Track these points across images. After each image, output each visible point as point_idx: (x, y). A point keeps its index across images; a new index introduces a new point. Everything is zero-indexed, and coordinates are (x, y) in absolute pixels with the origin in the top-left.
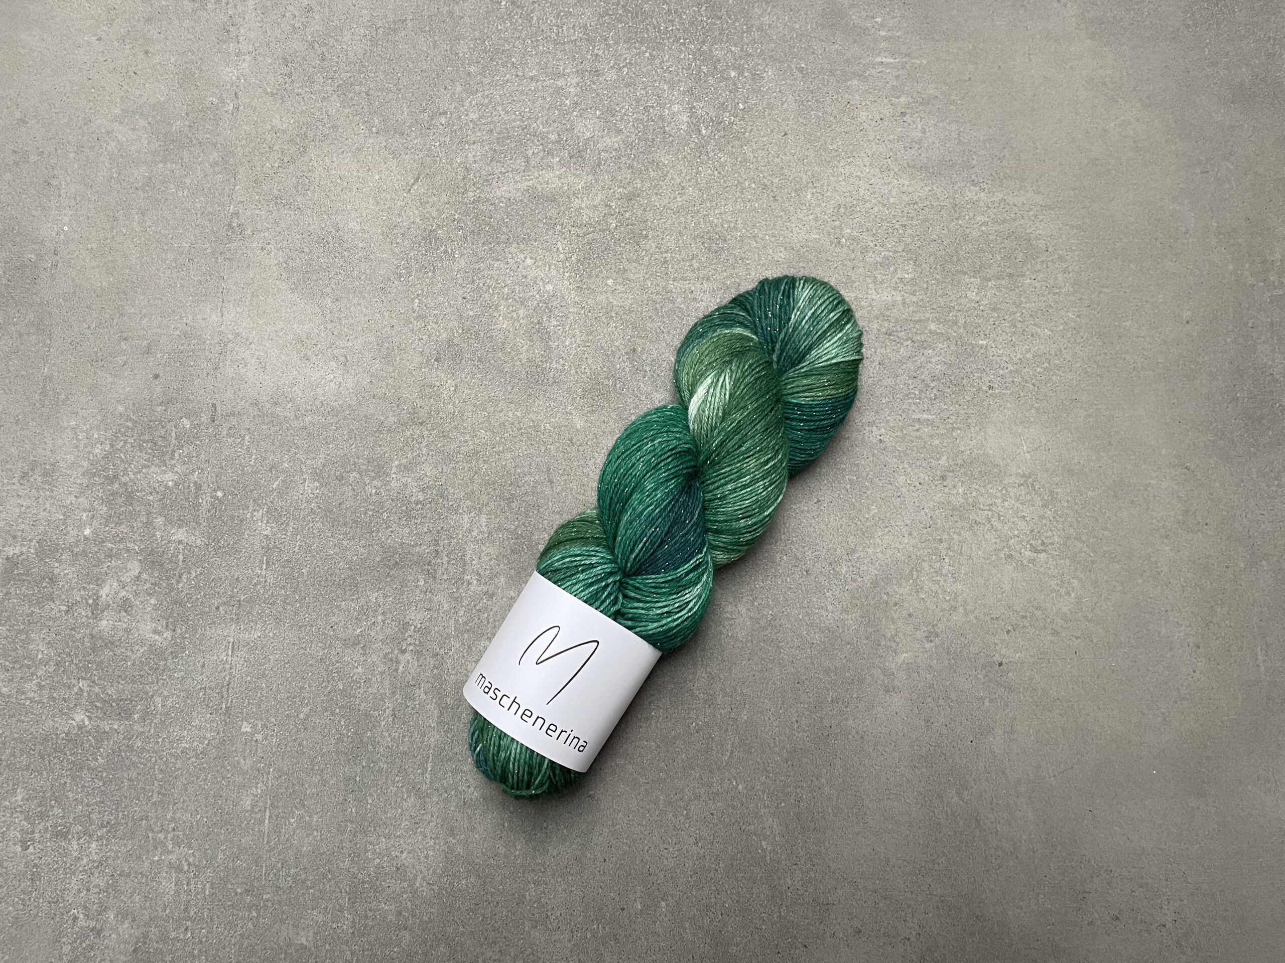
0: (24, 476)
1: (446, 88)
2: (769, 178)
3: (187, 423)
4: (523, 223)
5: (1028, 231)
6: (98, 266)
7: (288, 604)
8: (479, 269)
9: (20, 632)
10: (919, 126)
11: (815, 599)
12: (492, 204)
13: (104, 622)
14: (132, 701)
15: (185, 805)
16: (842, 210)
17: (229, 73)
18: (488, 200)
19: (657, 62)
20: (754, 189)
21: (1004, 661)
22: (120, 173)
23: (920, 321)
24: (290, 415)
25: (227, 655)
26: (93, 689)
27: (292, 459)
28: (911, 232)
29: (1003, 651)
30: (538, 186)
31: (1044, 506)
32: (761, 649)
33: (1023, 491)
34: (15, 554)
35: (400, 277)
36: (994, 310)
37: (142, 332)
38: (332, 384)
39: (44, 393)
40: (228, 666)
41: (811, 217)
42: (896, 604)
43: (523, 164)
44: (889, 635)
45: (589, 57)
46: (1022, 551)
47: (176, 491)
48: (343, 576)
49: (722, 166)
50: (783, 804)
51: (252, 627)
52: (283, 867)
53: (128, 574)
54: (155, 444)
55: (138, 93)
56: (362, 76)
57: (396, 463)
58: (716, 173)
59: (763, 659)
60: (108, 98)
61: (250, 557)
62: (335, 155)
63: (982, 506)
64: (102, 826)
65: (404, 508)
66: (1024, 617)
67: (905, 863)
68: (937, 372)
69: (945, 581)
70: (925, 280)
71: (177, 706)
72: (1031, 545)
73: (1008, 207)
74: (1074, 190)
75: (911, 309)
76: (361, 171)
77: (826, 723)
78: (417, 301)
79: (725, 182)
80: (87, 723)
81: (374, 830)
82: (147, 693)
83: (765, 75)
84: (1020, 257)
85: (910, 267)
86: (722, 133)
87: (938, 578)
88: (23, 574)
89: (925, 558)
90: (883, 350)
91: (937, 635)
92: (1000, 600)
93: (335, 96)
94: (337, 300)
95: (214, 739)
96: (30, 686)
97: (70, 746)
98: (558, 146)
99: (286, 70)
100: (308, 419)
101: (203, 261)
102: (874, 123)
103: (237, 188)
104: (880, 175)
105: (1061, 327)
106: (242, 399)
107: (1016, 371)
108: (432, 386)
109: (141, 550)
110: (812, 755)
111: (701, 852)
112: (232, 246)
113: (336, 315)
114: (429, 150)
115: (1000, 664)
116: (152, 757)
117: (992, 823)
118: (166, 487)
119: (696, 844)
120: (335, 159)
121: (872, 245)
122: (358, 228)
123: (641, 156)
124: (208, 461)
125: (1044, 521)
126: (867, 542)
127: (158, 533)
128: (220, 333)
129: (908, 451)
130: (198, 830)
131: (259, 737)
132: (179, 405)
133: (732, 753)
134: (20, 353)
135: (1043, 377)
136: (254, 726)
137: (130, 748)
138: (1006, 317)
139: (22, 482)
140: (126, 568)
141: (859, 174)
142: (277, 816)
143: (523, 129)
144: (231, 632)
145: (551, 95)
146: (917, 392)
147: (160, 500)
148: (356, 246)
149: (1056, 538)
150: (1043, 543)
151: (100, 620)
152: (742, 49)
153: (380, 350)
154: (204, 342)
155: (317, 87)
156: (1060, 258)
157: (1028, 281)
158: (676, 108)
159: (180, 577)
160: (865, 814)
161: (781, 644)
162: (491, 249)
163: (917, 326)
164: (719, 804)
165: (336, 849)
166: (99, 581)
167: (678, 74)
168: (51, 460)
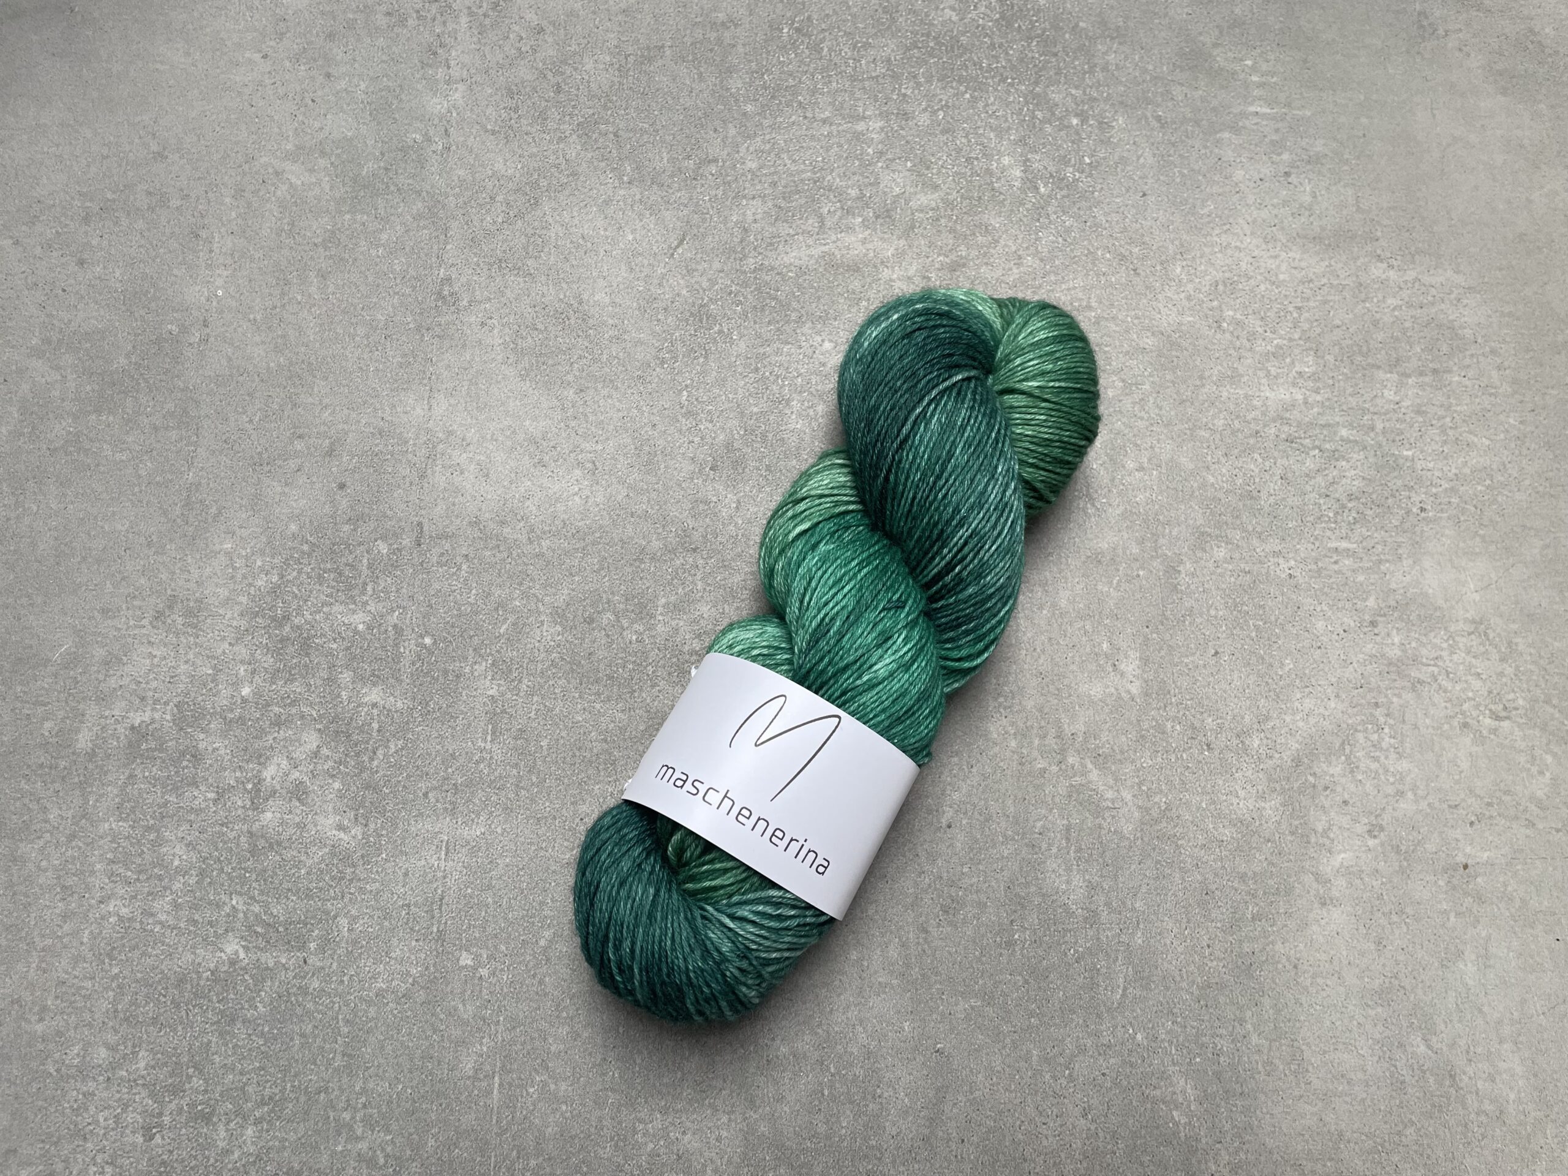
0: (159, 616)
1: (715, 130)
2: (1126, 246)
3: (383, 548)
4: (819, 298)
5: (1451, 318)
6: (263, 342)
7: (522, 788)
8: (764, 354)
9: (149, 829)
10: (1308, 189)
11: (1221, 782)
12: (778, 274)
13: (269, 815)
14: (306, 925)
15: (381, 1070)
16: (1221, 287)
17: (436, 105)
18: (773, 269)
19: (981, 105)
20: (1109, 260)
21: (1470, 862)
22: (293, 225)
23: (1327, 425)
24: (524, 538)
25: (439, 859)
26: (252, 908)
27: (525, 595)
28: (1307, 315)
29: (1468, 850)
30: (837, 252)
31: (1502, 660)
32: (1154, 849)
33: (1474, 641)
34: (143, 722)
35: (663, 362)
36: (1419, 412)
37: (323, 428)
38: (577, 498)
39: (188, 504)
40: (440, 874)
41: (1182, 295)
42: (1326, 788)
43: (816, 225)
44: (1320, 829)
45: (895, 97)
46: (1481, 718)
47: (369, 637)
48: (595, 751)
49: (1068, 230)
50: (1198, 1060)
51: (473, 820)
52: (518, 1158)
53: (302, 749)
54: (340, 574)
55: (317, 125)
56: (609, 112)
57: (663, 600)
58: (1060, 239)
59: (1158, 862)
60: (276, 130)
61: (470, 724)
62: (576, 209)
63: (1424, 660)
64: (263, 1103)
65: (675, 660)
66: (1489, 804)
67: (1364, 1137)
68: (1354, 489)
69: (1387, 758)
70: (1331, 375)
71: (370, 930)
72: (1490, 710)
73: (1423, 289)
74: (1500, 269)
75: (1315, 410)
76: (610, 229)
77: (1247, 948)
78: (685, 393)
79: (1072, 250)
80: (242, 955)
81: (646, 1102)
82: (327, 913)
83: (1114, 124)
84: (1445, 349)
85: (1310, 359)
86: (1065, 192)
87: (1378, 754)
88: (156, 749)
89: (1359, 728)
90: (1285, 462)
91: (1382, 829)
92: (1457, 782)
93: (574, 137)
94: (581, 391)
95: (422, 976)
96: (162, 906)
97: (218, 988)
98: (860, 204)
99: (511, 103)
100: (545, 544)
101: (404, 338)
102: (1252, 185)
103: (448, 247)
104: (1264, 246)
105: (1502, 436)
106: (457, 517)
107: (1452, 489)
108: (707, 502)
109: (320, 716)
110: (1231, 991)
111: (1093, 1128)
112: (443, 320)
113: (581, 410)
114: (697, 205)
115: (1466, 867)
116: (334, 1003)
117: (1470, 1078)
118: (356, 632)
119: (1085, 1116)
120: (575, 214)
121: (1260, 330)
122: (607, 300)
123: (966, 217)
124: (411, 597)
125: (1504, 680)
126: (1283, 706)
127: (343, 693)
128: (428, 431)
129: (1326, 589)
130: (399, 1106)
131: (484, 972)
132: (372, 525)
133: (1125, 989)
134: (155, 453)
135: (1486, 497)
136: (477, 957)
137: (304, 991)
138: (1434, 422)
139: (155, 623)
140: (299, 740)
141: (1238, 244)
142: (510, 1085)
143: (815, 182)
144: (444, 827)
145: (849, 142)
146: (1331, 515)
147: (348, 648)
148: (604, 323)
149: (1521, 702)
150: (1505, 708)
151: (263, 812)
152: (1084, 92)
153: (639, 456)
154: (407, 442)
155: (551, 125)
156: (1493, 352)
157: (1457, 378)
158: (1006, 160)
159: (375, 753)
160: (1307, 1071)
161: (1180, 842)
162: (778, 330)
163: (1325, 432)
164: (1112, 1061)
165: (593, 1130)
166: (261, 758)
167: (1006, 121)
168: (197, 595)
